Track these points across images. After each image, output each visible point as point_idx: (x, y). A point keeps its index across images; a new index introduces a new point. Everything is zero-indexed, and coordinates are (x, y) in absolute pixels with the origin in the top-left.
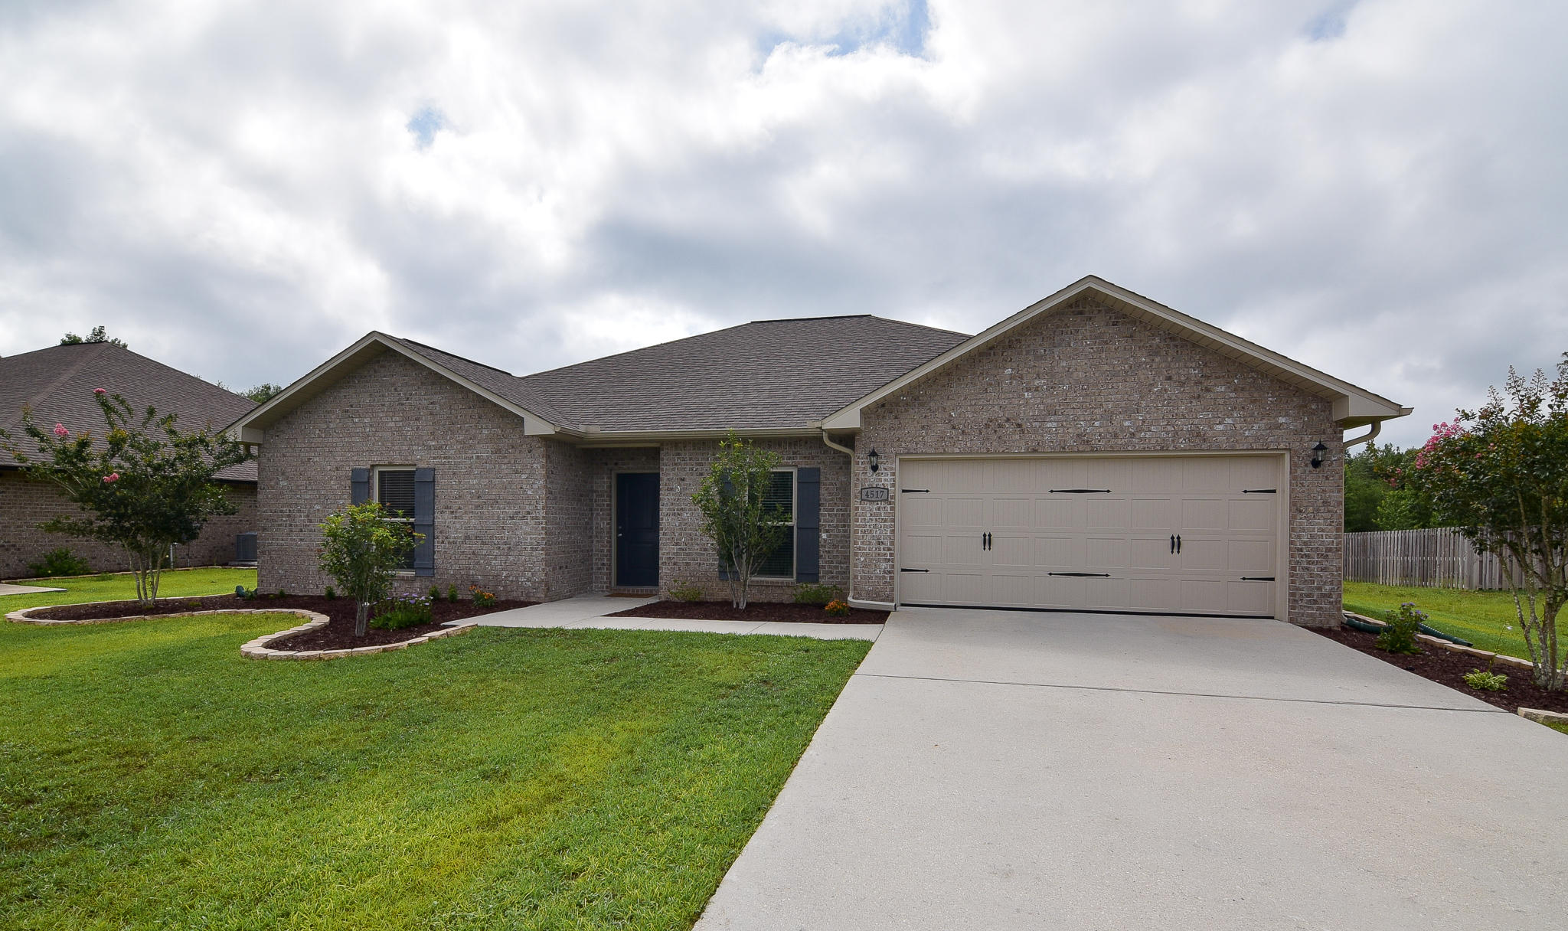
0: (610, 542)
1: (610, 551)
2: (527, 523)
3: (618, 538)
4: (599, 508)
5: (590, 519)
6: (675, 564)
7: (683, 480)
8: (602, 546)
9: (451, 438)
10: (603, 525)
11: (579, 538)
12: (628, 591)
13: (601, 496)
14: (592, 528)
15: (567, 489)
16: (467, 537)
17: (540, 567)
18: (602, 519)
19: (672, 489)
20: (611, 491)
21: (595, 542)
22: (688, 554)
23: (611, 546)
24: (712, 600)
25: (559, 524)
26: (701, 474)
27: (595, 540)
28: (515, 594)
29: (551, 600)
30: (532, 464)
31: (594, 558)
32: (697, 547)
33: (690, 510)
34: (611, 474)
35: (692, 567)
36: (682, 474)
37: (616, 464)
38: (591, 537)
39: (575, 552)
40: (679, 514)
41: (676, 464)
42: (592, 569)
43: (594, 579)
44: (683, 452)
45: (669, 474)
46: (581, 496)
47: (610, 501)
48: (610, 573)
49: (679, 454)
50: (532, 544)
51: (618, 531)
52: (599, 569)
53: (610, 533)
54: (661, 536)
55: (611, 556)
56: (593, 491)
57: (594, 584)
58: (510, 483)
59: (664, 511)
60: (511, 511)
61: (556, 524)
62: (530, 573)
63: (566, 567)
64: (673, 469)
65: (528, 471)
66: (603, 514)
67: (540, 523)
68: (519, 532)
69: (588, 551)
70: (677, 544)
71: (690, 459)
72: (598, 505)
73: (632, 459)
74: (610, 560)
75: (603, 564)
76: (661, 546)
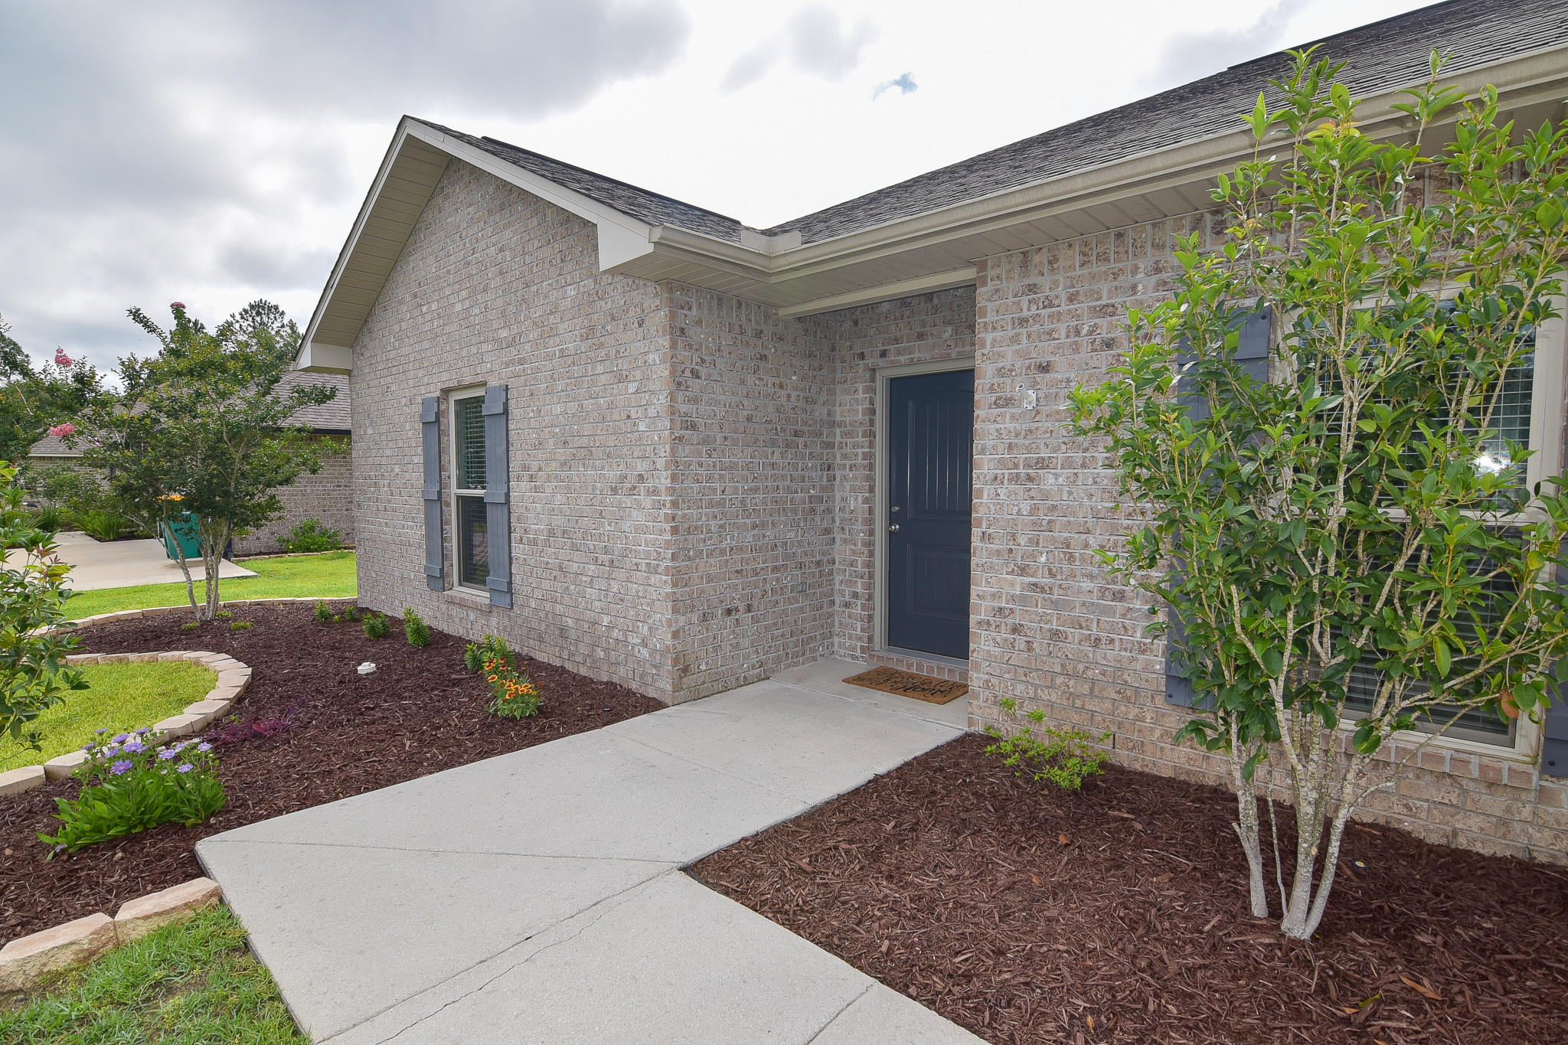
0: (870, 544)
1: (869, 565)
2: (638, 502)
3: (891, 535)
4: (848, 463)
5: (823, 489)
6: (1015, 630)
7: (1045, 368)
8: (854, 552)
9: (527, 318)
10: (856, 503)
11: (792, 534)
12: (909, 666)
13: (848, 434)
14: (829, 511)
15: (749, 419)
16: (552, 533)
17: (663, 614)
18: (853, 489)
19: (1009, 402)
20: (872, 423)
21: (838, 541)
22: (1055, 604)
23: (871, 554)
24: (1138, 767)
25: (721, 504)
26: (1109, 344)
27: (839, 537)
28: (622, 672)
29: (697, 696)
30: (646, 353)
31: (838, 578)
32: (1087, 585)
33: (1068, 463)
34: (873, 380)
35: (1070, 648)
36: (1044, 351)
37: (883, 354)
38: (828, 531)
39: (775, 569)
40: (1030, 479)
41: (1023, 321)
42: (833, 603)
43: (837, 629)
44: (1045, 282)
45: (1000, 355)
46: (796, 434)
47: (871, 445)
48: (870, 617)
49: (1032, 289)
50: (648, 554)
51: (892, 518)
52: (847, 605)
53: (870, 521)
54: (976, 542)
55: (871, 576)
56: (833, 424)
57: (836, 640)
58: (611, 406)
59: (984, 466)
60: (612, 474)
61: (711, 504)
62: (646, 627)
63: (749, 608)
64: (1015, 340)
65: (638, 374)
66: (856, 478)
67: (662, 505)
68: (626, 526)
69: (818, 563)
70: (1023, 571)
71: (1071, 299)
72: (845, 457)
73: (921, 336)
74: (870, 586)
75: (855, 595)
76: (976, 573)
